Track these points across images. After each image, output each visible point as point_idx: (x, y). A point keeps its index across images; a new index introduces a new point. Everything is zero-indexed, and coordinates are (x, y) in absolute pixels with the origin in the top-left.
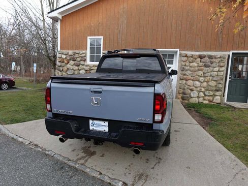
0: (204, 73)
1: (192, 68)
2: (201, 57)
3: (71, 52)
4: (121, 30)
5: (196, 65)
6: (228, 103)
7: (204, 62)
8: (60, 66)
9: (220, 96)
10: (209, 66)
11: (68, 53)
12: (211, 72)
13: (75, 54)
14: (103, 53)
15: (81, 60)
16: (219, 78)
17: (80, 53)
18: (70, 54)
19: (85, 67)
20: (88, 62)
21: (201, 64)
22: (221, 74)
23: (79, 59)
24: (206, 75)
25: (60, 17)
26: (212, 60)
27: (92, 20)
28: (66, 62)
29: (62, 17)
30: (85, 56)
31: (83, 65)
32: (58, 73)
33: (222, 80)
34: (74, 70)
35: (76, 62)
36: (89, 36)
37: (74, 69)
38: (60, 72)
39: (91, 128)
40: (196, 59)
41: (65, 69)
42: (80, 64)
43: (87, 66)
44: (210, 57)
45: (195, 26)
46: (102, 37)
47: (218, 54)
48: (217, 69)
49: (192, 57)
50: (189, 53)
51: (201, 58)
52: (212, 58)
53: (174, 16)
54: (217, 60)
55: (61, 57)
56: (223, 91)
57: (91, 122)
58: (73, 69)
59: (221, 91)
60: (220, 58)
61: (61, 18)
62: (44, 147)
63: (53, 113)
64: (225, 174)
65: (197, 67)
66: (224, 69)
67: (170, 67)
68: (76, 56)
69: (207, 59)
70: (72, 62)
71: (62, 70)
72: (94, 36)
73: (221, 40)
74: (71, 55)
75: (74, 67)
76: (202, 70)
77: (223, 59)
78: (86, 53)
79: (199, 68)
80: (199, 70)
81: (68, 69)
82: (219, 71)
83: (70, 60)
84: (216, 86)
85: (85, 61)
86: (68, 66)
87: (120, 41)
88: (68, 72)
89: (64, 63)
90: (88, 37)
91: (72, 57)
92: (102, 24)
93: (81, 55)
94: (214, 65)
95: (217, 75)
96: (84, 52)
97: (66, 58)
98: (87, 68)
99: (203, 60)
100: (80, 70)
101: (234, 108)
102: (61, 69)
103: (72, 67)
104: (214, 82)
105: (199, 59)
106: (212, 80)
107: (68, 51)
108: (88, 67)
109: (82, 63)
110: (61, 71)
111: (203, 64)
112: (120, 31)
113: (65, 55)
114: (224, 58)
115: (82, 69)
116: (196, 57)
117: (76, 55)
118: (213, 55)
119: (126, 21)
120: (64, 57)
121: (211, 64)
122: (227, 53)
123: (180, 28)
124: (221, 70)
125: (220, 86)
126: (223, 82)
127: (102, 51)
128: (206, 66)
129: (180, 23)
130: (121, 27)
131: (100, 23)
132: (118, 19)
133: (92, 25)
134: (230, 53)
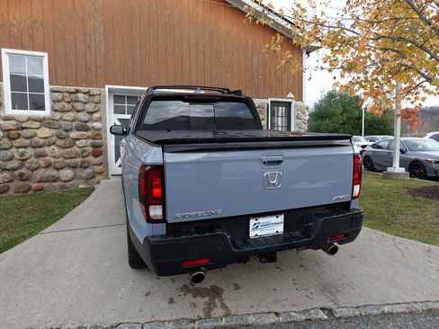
4: (93, 45)
19: (1, 122)
20: (9, 110)
27: (12, 9)
36: (4, 47)
39: (252, 234)
43: (6, 119)
46: (46, 55)
47: (255, 101)
53: (192, 35)
57: (252, 222)
60: (258, 107)
63: (168, 225)
66: (264, 123)
73: (257, 83)
85: (0, 106)
87: (93, 69)
90: (4, 50)
92: (42, 24)
98: (9, 124)
112: (89, 46)
114: (263, 108)
119: (102, 29)
122: (265, 101)
127: (47, 87)
130: (91, 38)
131: (35, 22)
132: (83, 21)
133: (15, 22)
134: (269, 101)
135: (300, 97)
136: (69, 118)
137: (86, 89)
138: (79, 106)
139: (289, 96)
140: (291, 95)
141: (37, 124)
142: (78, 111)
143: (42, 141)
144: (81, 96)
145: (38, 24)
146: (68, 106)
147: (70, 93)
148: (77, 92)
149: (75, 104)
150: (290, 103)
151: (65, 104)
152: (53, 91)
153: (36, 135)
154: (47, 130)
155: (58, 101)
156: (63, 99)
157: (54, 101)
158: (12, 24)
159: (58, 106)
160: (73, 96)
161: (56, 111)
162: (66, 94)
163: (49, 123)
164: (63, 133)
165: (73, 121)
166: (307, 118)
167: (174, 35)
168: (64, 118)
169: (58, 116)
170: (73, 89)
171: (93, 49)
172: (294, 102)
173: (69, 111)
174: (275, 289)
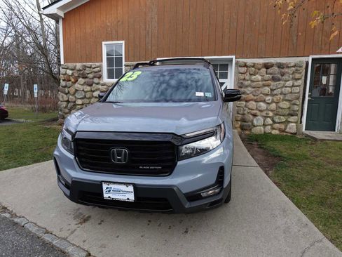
0: (272, 90)
1: (255, 83)
2: (267, 66)
3: (79, 66)
4: (150, 30)
5: (260, 78)
6: (308, 132)
7: (271, 74)
8: (66, 87)
9: (296, 123)
10: (279, 80)
11: (75, 67)
12: (282, 87)
13: (85, 67)
14: (126, 66)
15: (95, 77)
16: (293, 96)
17: (93, 67)
18: (77, 68)
19: (100, 87)
20: (105, 80)
21: (267, 77)
22: (297, 90)
23: (91, 76)
24: (275, 92)
25: (61, 14)
26: (283, 70)
27: (108, 16)
28: (73, 80)
29: (64, 14)
30: (100, 71)
31: (98, 84)
32: (63, 97)
33: (298, 98)
34: (86, 92)
35: (87, 80)
36: (104, 41)
37: (85, 90)
38: (65, 96)
40: (259, 69)
41: (72, 90)
42: (93, 83)
43: (103, 85)
44: (280, 66)
45: (258, 21)
46: (123, 42)
47: (292, 61)
48: (290, 83)
49: (253, 67)
50: (249, 61)
51: (267, 68)
52: (283, 68)
54: (290, 71)
55: (66, 74)
56: (300, 115)
58: (83, 90)
59: (297, 115)
60: (294, 66)
61: (63, 16)
62: (14, 211)
64: (288, 249)
65: (262, 81)
66: (300, 82)
67: (224, 83)
68: (87, 71)
69: (275, 69)
70: (81, 80)
71: (69, 92)
72: (112, 40)
73: (295, 41)
74: (80, 70)
75: (85, 87)
76: (268, 86)
77: (298, 68)
78: (100, 67)
79: (264, 82)
80: (264, 86)
81: (76, 90)
82: (293, 86)
83: (79, 77)
84: (289, 108)
85: (100, 77)
86: (77, 86)
87: (150, 47)
88: (76, 95)
89: (70, 82)
90: (103, 43)
91: (82, 72)
92: (123, 22)
93: (94, 70)
94: (286, 77)
95: (291, 93)
96: (98, 64)
97: (73, 74)
98: (103, 88)
99: (269, 71)
100: (94, 91)
101: (315, 139)
102: (66, 90)
103: (81, 88)
104: (287, 103)
105: (265, 70)
106: (283, 100)
107: (75, 64)
108: (105, 87)
109: (96, 80)
110: (66, 94)
111: (271, 76)
112: (148, 33)
113: (72, 70)
114: (301, 67)
115: (97, 90)
116: (260, 67)
117: (87, 69)
118: (284, 62)
119: (156, 17)
120: (69, 72)
121: (282, 76)
122: (304, 59)
123: (235, 24)
124: (296, 84)
125: (296, 108)
126: (299, 102)
128: (274, 79)
129: (235, 17)
130: (149, 25)
131: (119, 21)
132: (145, 13)
133: (109, 24)
134: (309, 59)
139: (340, 51)
145: (120, 22)
150: (341, 59)
158: (108, 26)
171: (150, 34)
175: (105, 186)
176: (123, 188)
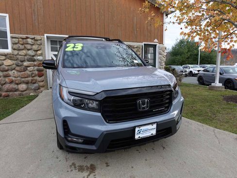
4: (36, 9)
45: (116, 17)
46: (7, 15)
47: (135, 44)
53: (97, 4)
73: (136, 33)
77: (139, 49)
87: (37, 24)
112: (34, 10)
123: (103, 17)
127: (9, 35)
129: (103, 12)
130: (35, 5)
134: (143, 44)
135: (161, 42)
136: (23, 54)
137: (33, 36)
138: (29, 47)
139: (155, 41)
140: (156, 40)
141: (4, 58)
142: (28, 50)
143: (7, 68)
144: (29, 41)
146: (22, 47)
147: (23, 39)
148: (27, 38)
149: (26, 45)
150: (156, 45)
151: (20, 45)
152: (12, 38)
153: (3, 64)
154: (9, 61)
155: (16, 44)
156: (18, 43)
157: (14, 44)
159: (16, 46)
160: (24, 40)
161: (15, 49)
162: (20, 39)
163: (11, 57)
164: (20, 62)
165: (25, 55)
166: (165, 54)
167: (86, 3)
168: (20, 54)
169: (16, 52)
170: (24, 36)
171: (36, 12)
172: (158, 45)
173: (23, 50)
174: (132, 167)
175: (137, 129)
176: (150, 127)
